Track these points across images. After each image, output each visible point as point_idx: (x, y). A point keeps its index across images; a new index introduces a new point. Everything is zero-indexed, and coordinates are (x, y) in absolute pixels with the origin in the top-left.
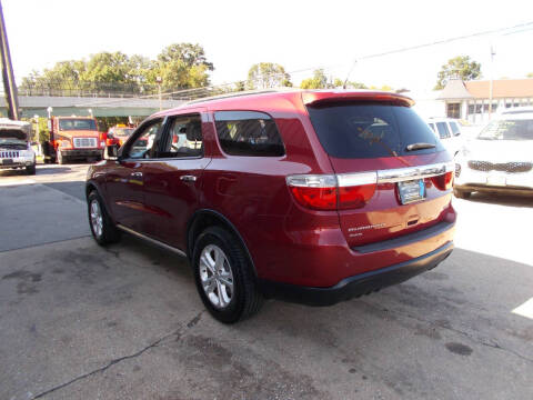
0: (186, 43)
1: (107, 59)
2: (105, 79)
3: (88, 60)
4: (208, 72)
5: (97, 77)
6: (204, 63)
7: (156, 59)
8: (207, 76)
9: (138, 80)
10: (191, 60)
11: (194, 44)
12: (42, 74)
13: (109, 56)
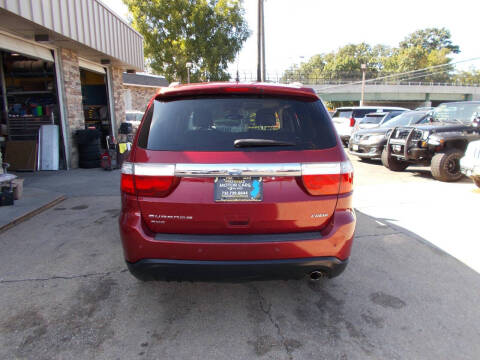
0: (431, 28)
1: (352, 49)
2: (345, 68)
3: (336, 52)
4: (451, 55)
5: (337, 67)
6: (449, 47)
7: (398, 47)
8: (448, 60)
9: (378, 67)
10: (434, 45)
11: (440, 28)
12: (299, 67)
13: (354, 47)
